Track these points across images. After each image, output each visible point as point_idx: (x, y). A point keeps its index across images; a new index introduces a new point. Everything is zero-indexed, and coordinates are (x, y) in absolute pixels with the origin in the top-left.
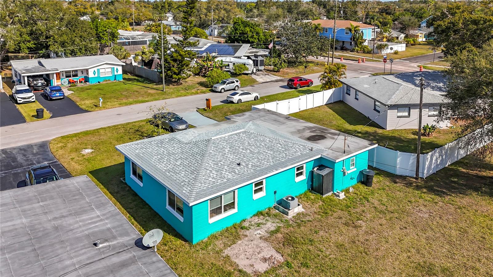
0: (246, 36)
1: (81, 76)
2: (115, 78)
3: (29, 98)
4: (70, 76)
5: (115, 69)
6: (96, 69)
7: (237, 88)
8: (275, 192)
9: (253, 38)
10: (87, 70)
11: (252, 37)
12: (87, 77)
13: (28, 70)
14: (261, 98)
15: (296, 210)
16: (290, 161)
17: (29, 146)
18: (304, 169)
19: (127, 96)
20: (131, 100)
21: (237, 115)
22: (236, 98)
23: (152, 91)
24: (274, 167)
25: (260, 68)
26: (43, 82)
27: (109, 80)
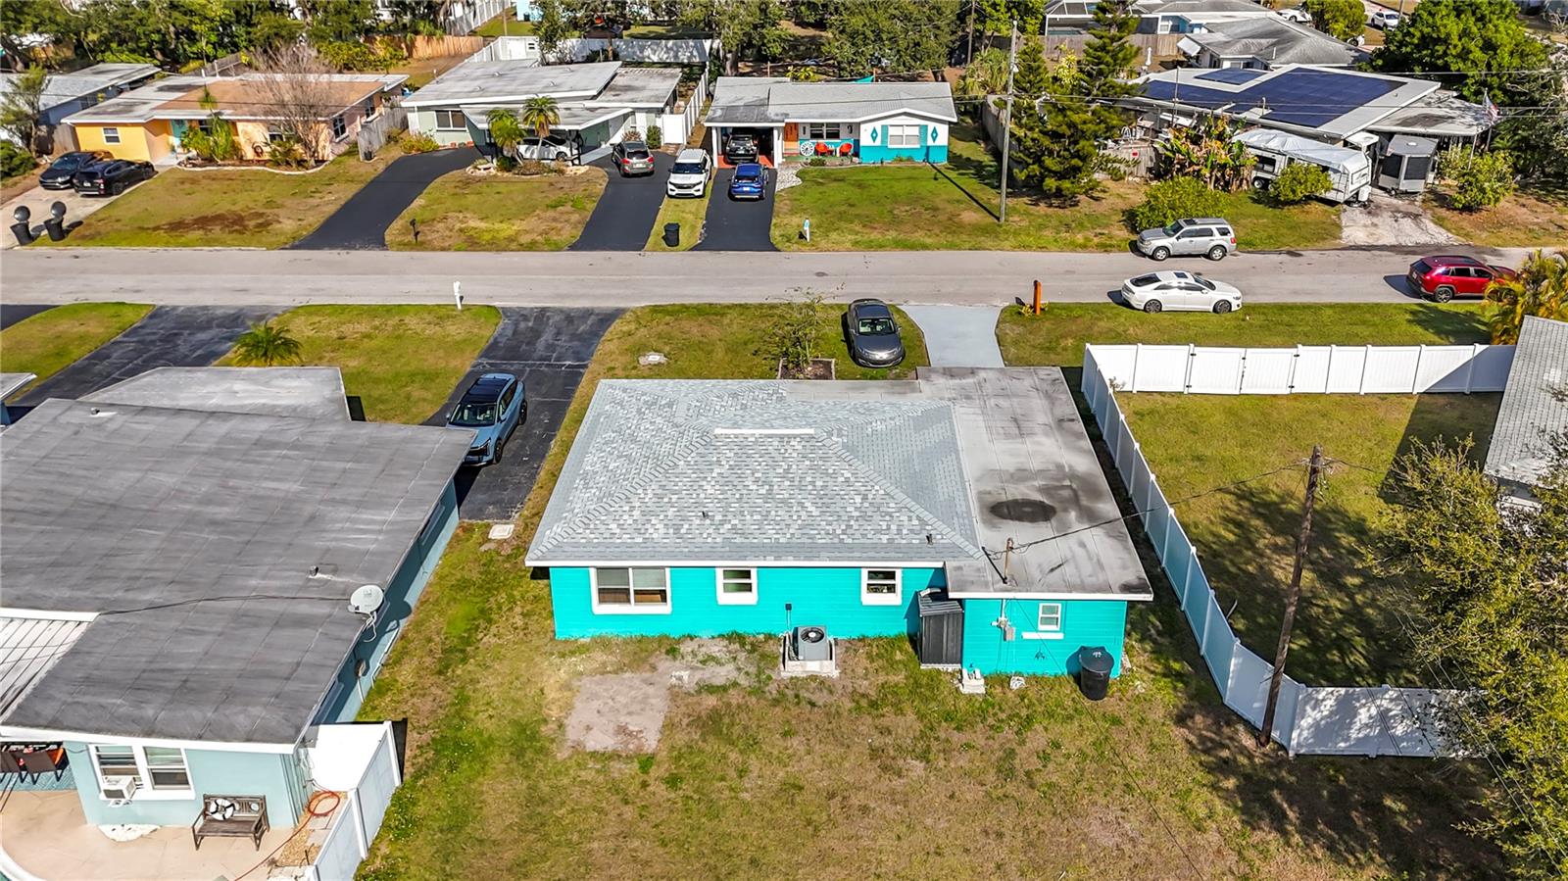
0: (1440, 49)
1: (846, 137)
2: (927, 155)
3: (689, 187)
4: (820, 136)
5: (930, 131)
6: (878, 125)
7: (1218, 253)
8: (789, 607)
9: (1464, 60)
10: (854, 128)
11: (1464, 55)
12: (857, 142)
13: (729, 112)
14: (1248, 309)
15: (813, 667)
16: (839, 548)
17: (588, 313)
18: (898, 581)
19: (895, 222)
20: (892, 234)
21: (950, 373)
22: (1142, 295)
23: (971, 216)
24: (778, 550)
25: (1405, 185)
26: (751, 145)
27: (910, 159)
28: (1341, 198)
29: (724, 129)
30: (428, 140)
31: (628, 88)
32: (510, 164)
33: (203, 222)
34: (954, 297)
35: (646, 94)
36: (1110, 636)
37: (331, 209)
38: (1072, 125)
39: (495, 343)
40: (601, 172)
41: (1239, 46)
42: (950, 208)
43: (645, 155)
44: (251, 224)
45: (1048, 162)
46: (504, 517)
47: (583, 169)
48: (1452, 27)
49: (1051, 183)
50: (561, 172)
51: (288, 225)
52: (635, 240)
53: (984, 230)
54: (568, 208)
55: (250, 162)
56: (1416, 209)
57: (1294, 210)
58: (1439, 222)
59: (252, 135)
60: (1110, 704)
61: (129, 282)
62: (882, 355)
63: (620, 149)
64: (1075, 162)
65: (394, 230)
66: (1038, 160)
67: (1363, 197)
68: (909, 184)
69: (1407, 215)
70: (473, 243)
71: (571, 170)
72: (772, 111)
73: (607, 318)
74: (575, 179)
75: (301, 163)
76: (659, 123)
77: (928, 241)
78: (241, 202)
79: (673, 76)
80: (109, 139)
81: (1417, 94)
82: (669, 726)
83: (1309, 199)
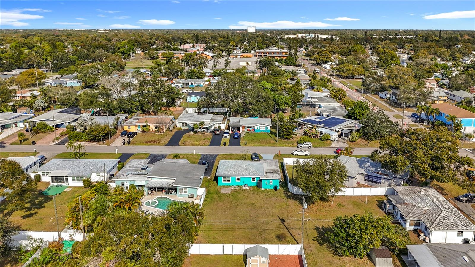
0: (355, 115)
1: (253, 128)
2: (267, 131)
3: (227, 136)
4: (248, 128)
5: (267, 127)
6: (258, 126)
8: (244, 182)
11: (359, 116)
12: (255, 129)
13: (233, 123)
14: (311, 155)
15: (246, 188)
16: (249, 175)
17: (213, 155)
18: (255, 179)
19: (260, 142)
20: (260, 144)
21: (264, 160)
22: (295, 153)
23: (273, 141)
24: (243, 175)
25: (344, 138)
26: (236, 129)
27: (264, 132)
28: (333, 140)
29: (232, 127)
30: (180, 128)
31: (215, 119)
32: (196, 132)
33: (150, 142)
34: (267, 153)
35: (218, 120)
36: (277, 184)
37: (169, 139)
38: (288, 127)
39: (201, 158)
40: (211, 134)
41: (326, 112)
42: (269, 140)
43: (219, 131)
44: (157, 142)
45: (285, 133)
46: (209, 176)
47: (208, 133)
48: (357, 111)
49: (285, 136)
50: (204, 134)
51: (163, 142)
52: (218, 144)
53: (274, 144)
54: (207, 139)
55: (151, 132)
56: (345, 142)
57: (325, 141)
58: (347, 144)
59: (152, 127)
60: (277, 191)
61: (144, 150)
62: (256, 160)
63: (215, 130)
64: (289, 133)
65: (180, 143)
66: (283, 133)
67: (336, 139)
68: (263, 136)
69: (343, 142)
70: (193, 145)
71: (206, 133)
72: (240, 123)
73: (216, 155)
74: (207, 135)
75: (161, 132)
76: (221, 125)
77: (265, 145)
78: (154, 139)
79: (222, 117)
80: (129, 128)
81: (350, 122)
82: (231, 192)
83: (327, 140)
